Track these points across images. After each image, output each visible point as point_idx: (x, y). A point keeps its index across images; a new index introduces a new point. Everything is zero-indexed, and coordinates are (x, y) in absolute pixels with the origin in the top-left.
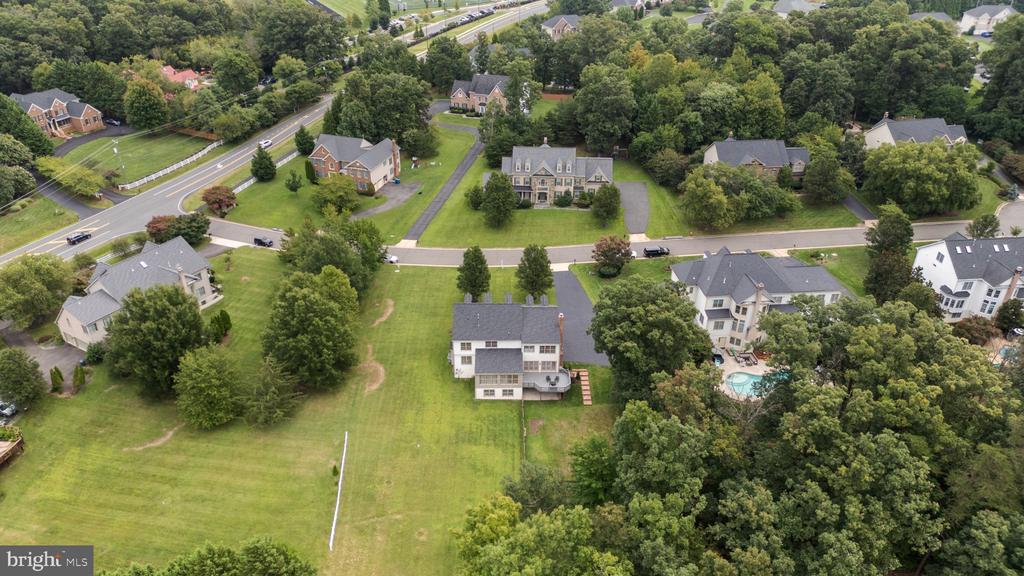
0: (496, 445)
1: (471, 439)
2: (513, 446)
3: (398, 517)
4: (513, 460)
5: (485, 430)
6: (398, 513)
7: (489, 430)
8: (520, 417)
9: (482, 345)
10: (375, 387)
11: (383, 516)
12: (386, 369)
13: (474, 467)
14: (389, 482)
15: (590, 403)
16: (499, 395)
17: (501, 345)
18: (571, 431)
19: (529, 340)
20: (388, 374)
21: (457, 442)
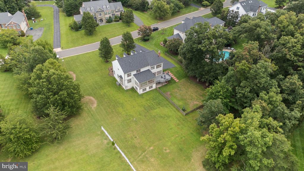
0: (162, 106)
1: (151, 108)
2: (167, 104)
3: (152, 148)
4: (172, 108)
5: (153, 103)
6: (150, 147)
7: (154, 103)
8: (161, 94)
9: (135, 72)
10: (95, 105)
11: (145, 151)
12: (94, 97)
13: (161, 117)
14: (135, 137)
15: (178, 81)
16: (148, 89)
17: (142, 70)
18: (181, 92)
19: (152, 65)
20: (97, 99)
21: (148, 112)
